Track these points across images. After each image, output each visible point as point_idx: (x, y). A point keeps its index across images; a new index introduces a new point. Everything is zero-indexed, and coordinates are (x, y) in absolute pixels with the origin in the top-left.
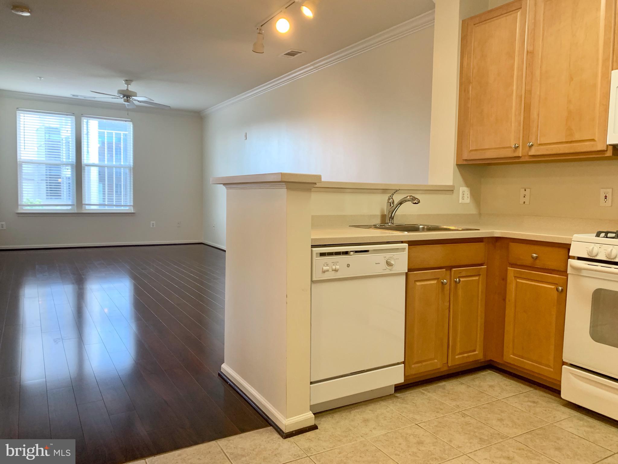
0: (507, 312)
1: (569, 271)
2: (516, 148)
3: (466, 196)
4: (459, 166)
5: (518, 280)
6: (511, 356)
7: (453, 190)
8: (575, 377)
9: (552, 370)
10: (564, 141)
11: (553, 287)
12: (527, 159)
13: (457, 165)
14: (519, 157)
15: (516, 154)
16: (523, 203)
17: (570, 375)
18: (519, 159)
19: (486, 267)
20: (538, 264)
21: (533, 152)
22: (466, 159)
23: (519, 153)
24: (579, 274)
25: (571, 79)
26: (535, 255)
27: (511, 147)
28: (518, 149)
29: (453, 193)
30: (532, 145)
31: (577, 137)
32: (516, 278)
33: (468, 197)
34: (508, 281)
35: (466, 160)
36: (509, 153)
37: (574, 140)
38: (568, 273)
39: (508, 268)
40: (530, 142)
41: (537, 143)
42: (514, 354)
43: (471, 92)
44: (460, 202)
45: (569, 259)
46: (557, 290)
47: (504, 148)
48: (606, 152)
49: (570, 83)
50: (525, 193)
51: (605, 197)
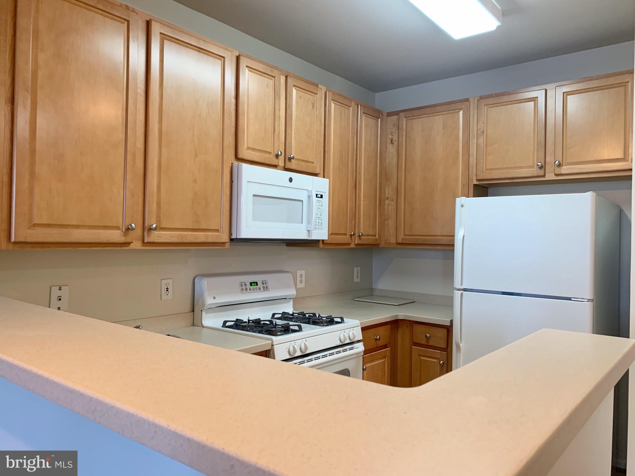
10: (190, 227)
15: (128, 239)
21: (152, 238)
27: (118, 228)
31: (203, 225)
37: (201, 228)
47: (106, 227)
48: (225, 244)
49: (195, 158)
50: (60, 293)
51: (167, 289)
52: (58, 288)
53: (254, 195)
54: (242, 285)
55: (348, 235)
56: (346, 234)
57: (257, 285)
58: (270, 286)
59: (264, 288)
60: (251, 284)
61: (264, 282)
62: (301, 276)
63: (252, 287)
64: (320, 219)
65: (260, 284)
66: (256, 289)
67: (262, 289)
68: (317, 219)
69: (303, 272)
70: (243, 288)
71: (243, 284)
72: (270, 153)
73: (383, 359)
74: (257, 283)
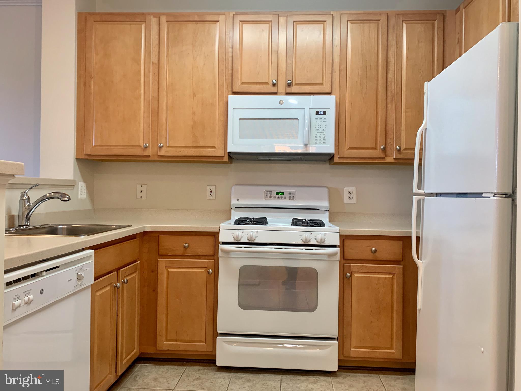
0: (159, 302)
1: (220, 254)
2: (146, 147)
3: (83, 191)
4: (79, 160)
5: (169, 270)
6: (165, 343)
7: (74, 186)
8: (229, 344)
9: (204, 344)
10: (191, 145)
11: (203, 270)
12: (156, 158)
13: (77, 159)
14: (149, 156)
15: (146, 153)
16: (140, 198)
17: (224, 344)
18: (148, 158)
19: (140, 262)
20: (189, 252)
21: (162, 153)
22: (89, 153)
23: (149, 152)
24: (228, 256)
25: (195, 95)
26: (187, 244)
27: (140, 146)
28: (148, 149)
29: (73, 188)
30: (162, 146)
31: (201, 144)
32: (167, 268)
33: (85, 192)
34: (159, 271)
35: (88, 155)
36: (138, 152)
37: (199, 146)
38: (219, 256)
39: (159, 260)
40: (161, 144)
41: (167, 145)
42: (167, 340)
43: (92, 87)
44: (79, 197)
45: (219, 245)
46: (208, 272)
47: (133, 146)
48: (223, 158)
49: (193, 98)
50: (142, 188)
51: (211, 192)
52: (140, 185)
53: (240, 119)
54: (267, 194)
55: (379, 149)
56: (375, 149)
57: (284, 195)
58: (296, 197)
59: (290, 197)
60: (277, 193)
61: (292, 193)
62: (350, 193)
63: (277, 196)
64: (322, 134)
65: (286, 195)
66: (282, 198)
67: (288, 198)
68: (318, 134)
69: (353, 189)
70: (268, 195)
71: (269, 193)
72: (267, 83)
73: (391, 275)
74: (284, 193)
